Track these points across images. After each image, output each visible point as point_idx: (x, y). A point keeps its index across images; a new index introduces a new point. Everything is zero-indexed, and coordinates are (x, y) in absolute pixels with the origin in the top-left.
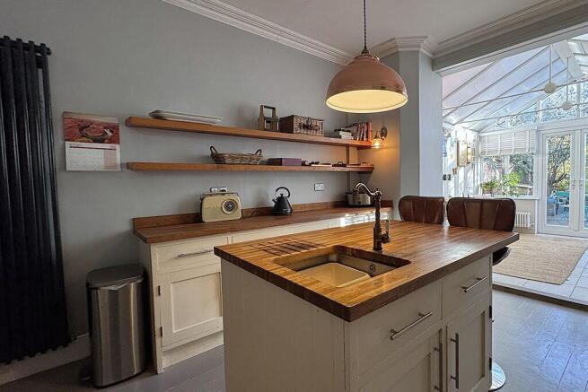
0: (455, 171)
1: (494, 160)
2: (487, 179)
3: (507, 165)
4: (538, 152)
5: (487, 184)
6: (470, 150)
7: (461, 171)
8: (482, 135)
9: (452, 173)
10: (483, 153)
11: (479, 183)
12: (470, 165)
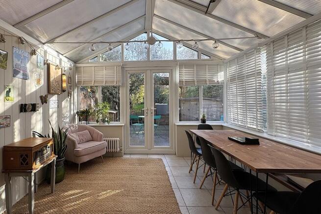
0: (44, 100)
1: (89, 90)
2: (83, 107)
3: (99, 95)
4: (123, 84)
5: (83, 112)
6: (64, 78)
7: (53, 100)
8: (78, 65)
9: (39, 101)
10: (79, 82)
11: (75, 111)
12: (66, 93)
